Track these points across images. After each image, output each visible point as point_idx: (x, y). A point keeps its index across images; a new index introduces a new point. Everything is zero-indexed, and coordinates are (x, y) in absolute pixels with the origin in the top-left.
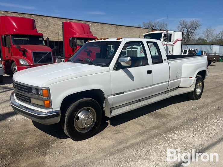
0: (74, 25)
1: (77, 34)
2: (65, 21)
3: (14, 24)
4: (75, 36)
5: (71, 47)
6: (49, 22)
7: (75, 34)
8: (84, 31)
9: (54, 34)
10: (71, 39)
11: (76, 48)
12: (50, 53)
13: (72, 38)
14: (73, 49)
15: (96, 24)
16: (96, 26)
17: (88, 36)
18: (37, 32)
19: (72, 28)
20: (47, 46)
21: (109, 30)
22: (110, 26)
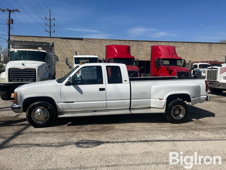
0: (160, 48)
1: (163, 55)
2: (153, 45)
3: (116, 50)
4: (160, 57)
5: (156, 67)
6: (143, 45)
7: (161, 55)
8: (169, 53)
9: (146, 55)
10: (156, 60)
11: (160, 68)
12: (137, 72)
13: (158, 59)
14: (158, 68)
15: (186, 44)
16: (186, 45)
17: (172, 57)
18: (130, 55)
19: (159, 50)
20: (137, 66)
21: (201, 48)
22: (203, 44)
